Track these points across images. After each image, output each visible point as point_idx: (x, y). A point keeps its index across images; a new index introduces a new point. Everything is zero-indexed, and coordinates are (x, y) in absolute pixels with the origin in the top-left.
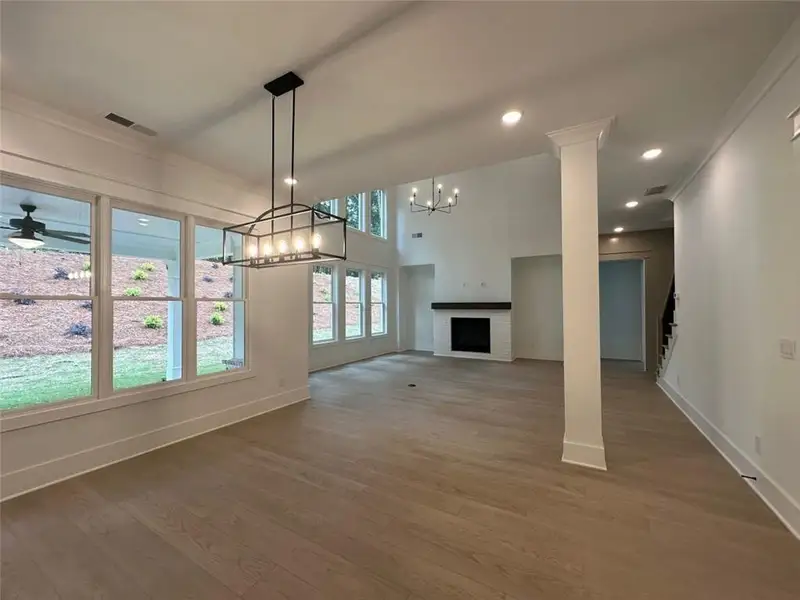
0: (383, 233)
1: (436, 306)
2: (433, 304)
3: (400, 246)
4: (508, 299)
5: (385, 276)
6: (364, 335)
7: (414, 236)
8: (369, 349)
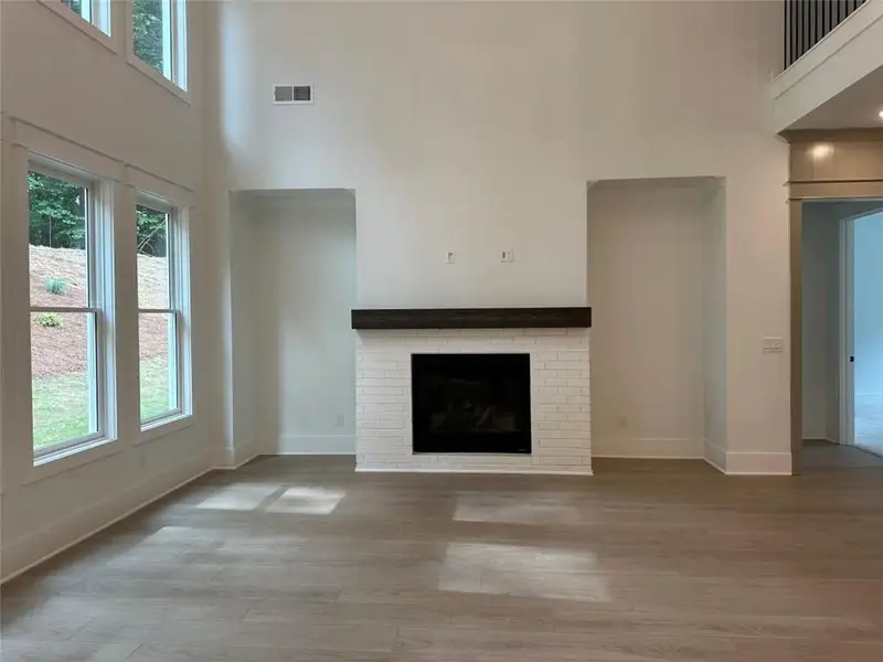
0: (175, 66)
1: (365, 320)
2: (355, 313)
3: (235, 123)
4: (575, 298)
5: (184, 216)
6: (112, 435)
7: (281, 94)
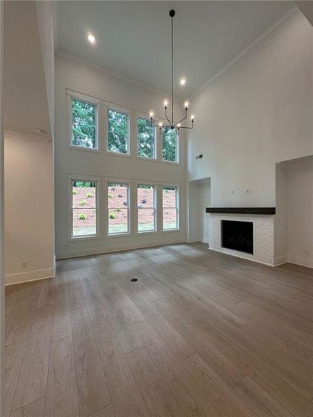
1: (209, 210)
5: (178, 189)
8: (160, 239)
